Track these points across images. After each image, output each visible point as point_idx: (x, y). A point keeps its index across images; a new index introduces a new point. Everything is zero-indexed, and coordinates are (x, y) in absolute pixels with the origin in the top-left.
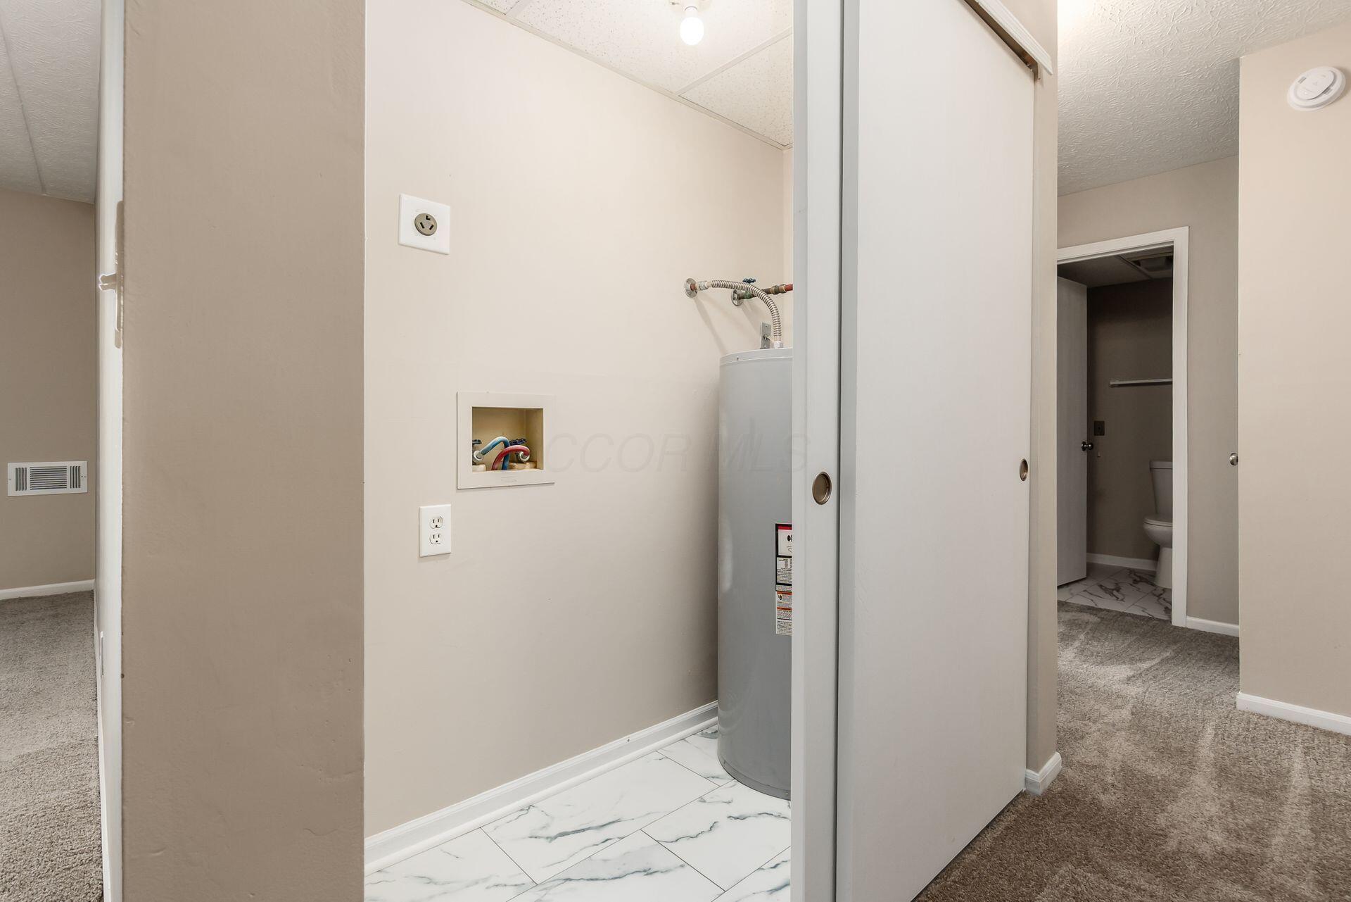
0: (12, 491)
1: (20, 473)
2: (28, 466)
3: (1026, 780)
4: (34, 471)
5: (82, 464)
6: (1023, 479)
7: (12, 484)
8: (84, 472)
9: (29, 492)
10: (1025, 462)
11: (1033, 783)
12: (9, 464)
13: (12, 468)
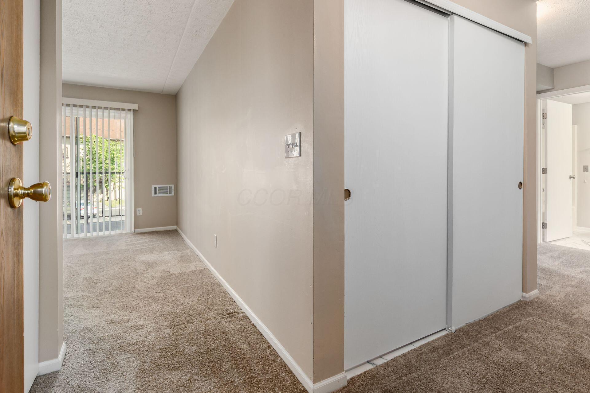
0: (154, 195)
1: (156, 188)
2: (158, 186)
3: (522, 296)
4: (160, 188)
5: (173, 186)
6: (520, 189)
7: (153, 192)
8: (173, 188)
9: (158, 195)
10: (521, 183)
11: (525, 297)
12: (153, 186)
13: (153, 187)
